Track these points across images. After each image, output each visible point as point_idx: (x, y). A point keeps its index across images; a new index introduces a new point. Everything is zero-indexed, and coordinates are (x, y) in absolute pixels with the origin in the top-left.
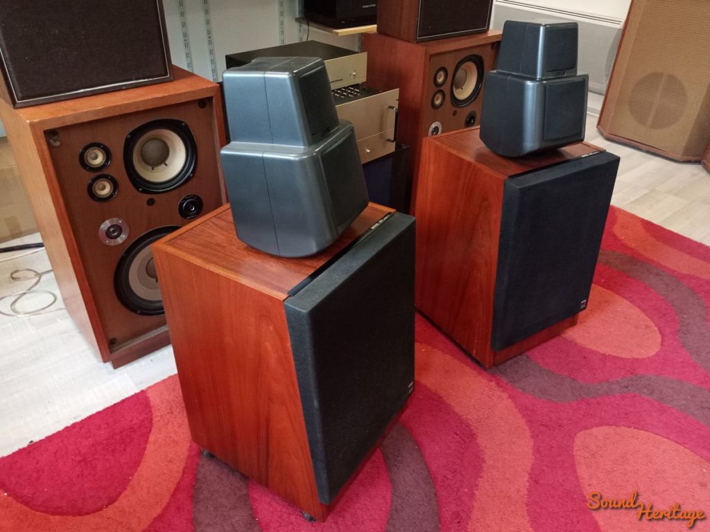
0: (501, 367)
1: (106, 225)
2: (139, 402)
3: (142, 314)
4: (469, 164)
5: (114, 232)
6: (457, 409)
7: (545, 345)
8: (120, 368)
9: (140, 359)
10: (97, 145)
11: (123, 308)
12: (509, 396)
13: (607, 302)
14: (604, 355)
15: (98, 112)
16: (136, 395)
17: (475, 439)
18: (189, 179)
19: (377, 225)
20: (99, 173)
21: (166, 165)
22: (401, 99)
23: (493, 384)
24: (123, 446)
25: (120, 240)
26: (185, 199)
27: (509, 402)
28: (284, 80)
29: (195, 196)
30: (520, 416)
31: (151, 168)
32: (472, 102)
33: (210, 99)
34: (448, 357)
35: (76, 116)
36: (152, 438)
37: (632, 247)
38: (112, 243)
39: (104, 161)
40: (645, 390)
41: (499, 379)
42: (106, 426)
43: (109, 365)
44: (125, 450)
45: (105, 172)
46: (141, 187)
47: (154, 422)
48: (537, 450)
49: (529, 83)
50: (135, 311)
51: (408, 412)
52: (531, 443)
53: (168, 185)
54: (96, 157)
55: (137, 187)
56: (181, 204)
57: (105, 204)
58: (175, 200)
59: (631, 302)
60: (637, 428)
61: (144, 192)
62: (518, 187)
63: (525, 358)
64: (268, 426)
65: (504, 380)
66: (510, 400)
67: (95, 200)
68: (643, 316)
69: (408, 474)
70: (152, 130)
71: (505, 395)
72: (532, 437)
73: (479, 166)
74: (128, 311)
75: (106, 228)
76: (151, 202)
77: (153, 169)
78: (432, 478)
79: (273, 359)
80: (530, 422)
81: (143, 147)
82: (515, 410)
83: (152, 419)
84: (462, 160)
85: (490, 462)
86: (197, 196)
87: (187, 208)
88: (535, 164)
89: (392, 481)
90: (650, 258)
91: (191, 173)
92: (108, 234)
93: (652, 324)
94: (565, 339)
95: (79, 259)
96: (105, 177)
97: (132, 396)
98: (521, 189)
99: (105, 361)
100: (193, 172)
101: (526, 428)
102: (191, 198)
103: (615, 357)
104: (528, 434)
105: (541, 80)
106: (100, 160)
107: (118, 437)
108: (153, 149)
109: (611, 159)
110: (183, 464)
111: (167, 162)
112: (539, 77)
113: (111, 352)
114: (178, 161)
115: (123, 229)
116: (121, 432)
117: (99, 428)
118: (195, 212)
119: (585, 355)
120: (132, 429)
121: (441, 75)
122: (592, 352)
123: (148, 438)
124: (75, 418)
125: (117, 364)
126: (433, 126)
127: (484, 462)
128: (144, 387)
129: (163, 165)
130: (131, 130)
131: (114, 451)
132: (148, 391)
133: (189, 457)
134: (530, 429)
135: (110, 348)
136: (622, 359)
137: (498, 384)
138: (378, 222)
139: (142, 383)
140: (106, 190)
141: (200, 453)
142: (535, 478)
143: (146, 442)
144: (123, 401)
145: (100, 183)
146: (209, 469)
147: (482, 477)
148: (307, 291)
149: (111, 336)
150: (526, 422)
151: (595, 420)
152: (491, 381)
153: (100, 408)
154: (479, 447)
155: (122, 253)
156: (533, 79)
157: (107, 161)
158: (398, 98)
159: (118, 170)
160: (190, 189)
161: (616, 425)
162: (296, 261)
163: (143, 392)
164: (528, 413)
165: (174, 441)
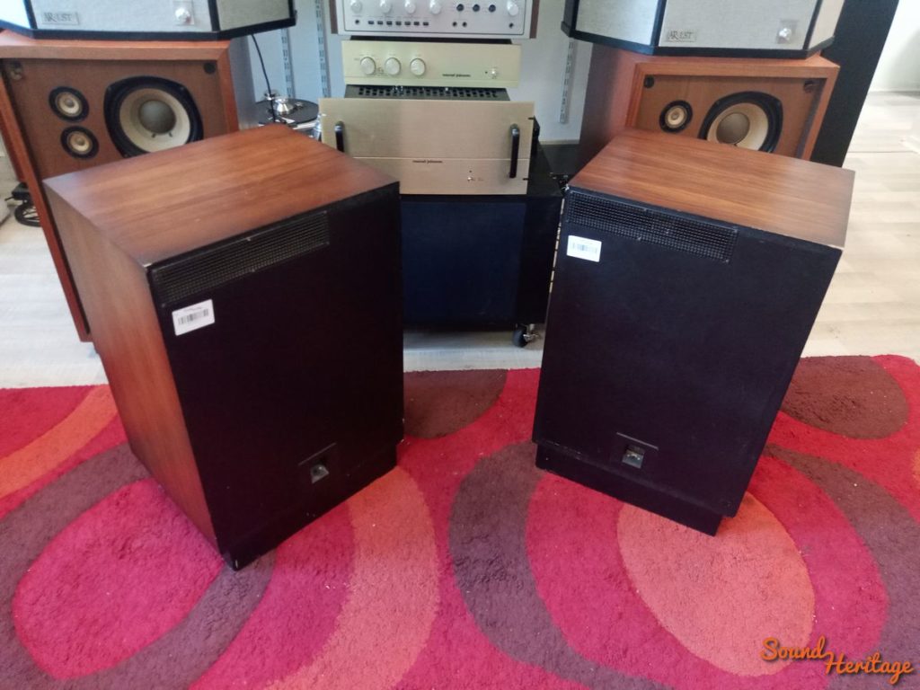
10: (72, 91)
12: (441, 603)
20: (75, 125)
21: (171, 135)
23: (436, 575)
27: (431, 611)
31: (150, 134)
33: (215, 63)
39: (80, 112)
45: (83, 124)
46: (127, 154)
54: (71, 105)
57: (83, 162)
66: (436, 609)
67: (71, 155)
71: (434, 599)
72: (407, 673)
77: (154, 136)
80: (428, 653)
82: (428, 625)
85: (314, 669)
96: (81, 130)
101: (413, 659)
103: (674, 642)
104: (406, 667)
106: (73, 110)
111: (173, 132)
119: (628, 611)
121: (676, 114)
124: (19, 384)
127: (309, 664)
129: (167, 136)
130: (114, 82)
134: (416, 663)
136: (683, 653)
140: (83, 146)
143: (38, 436)
144: (67, 388)
145: (77, 136)
150: (423, 650)
152: (440, 569)
154: (325, 643)
157: (84, 112)
159: (96, 121)
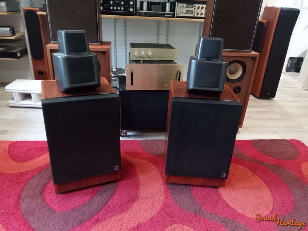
6: (140, 190)
14: (229, 206)
17: (134, 202)
19: (102, 94)
30: (160, 205)
37: (304, 174)
40: (230, 227)
41: (168, 190)
48: (152, 219)
59: (272, 194)
63: (189, 188)
65: (170, 191)
69: (99, 199)
71: (164, 196)
72: (156, 214)
82: (161, 202)
89: (92, 198)
93: (271, 207)
94: (217, 191)
98: (173, 101)
101: (158, 210)
103: (232, 209)
104: (156, 212)
119: (219, 201)
122: (224, 202)
136: (235, 211)
137: (166, 191)
138: (104, 93)
142: (139, 226)
150: (160, 208)
151: (190, 224)
152: (165, 188)
154: (132, 205)
164: (165, 207)
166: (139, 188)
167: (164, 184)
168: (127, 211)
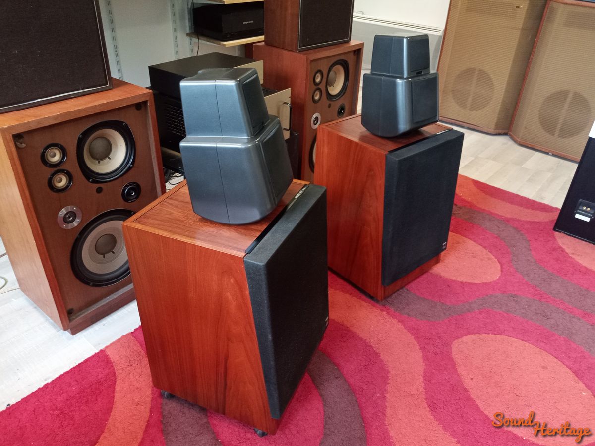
0: (389, 299)
1: (63, 211)
2: (101, 359)
3: (94, 286)
4: (357, 144)
5: (69, 217)
6: (362, 335)
7: (418, 280)
8: (77, 334)
9: (94, 324)
10: (55, 145)
11: (79, 282)
12: (399, 321)
13: (458, 243)
14: (462, 283)
15: (57, 117)
16: (96, 355)
17: (379, 356)
18: (130, 168)
19: (298, 195)
20: (58, 168)
21: (110, 158)
22: (292, 97)
23: (384, 313)
24: (94, 397)
25: (75, 224)
26: (127, 186)
27: (400, 326)
28: (232, 86)
29: (134, 183)
30: (409, 335)
31: (97, 162)
32: (341, 96)
33: (145, 102)
34: (347, 296)
35: (38, 122)
36: (118, 388)
37: (469, 201)
38: (70, 226)
39: (61, 158)
40: (496, 306)
41: (389, 309)
42: (76, 382)
43: (67, 333)
44: (97, 400)
45: (62, 167)
46: (91, 179)
47: (117, 374)
48: (426, 358)
49: (399, 81)
50: (88, 284)
51: (324, 341)
52: (421, 354)
53: (113, 175)
54: (54, 155)
55: (88, 178)
56: (124, 190)
57: (62, 195)
58: (119, 187)
59: (475, 241)
60: (494, 334)
61: (94, 182)
62: (397, 159)
63: (405, 291)
64: (226, 363)
65: (392, 309)
66: (400, 324)
67: (54, 191)
68: (486, 251)
69: (333, 389)
70: (98, 130)
71: (395, 321)
72: (421, 349)
73: (365, 145)
74: (83, 285)
75: (63, 215)
76: (99, 190)
77: (99, 163)
78: (352, 390)
79: (233, 306)
80: (417, 338)
81: (90, 145)
82: (405, 330)
83: (115, 373)
84: (350, 141)
85: (393, 372)
86: (137, 183)
87: (129, 194)
88: (405, 141)
89: (321, 396)
90: (483, 208)
91: (131, 164)
92: (66, 220)
93: (493, 257)
94: (431, 273)
95: (43, 242)
96: (62, 171)
97: (93, 356)
98: (399, 161)
99: (65, 329)
100: (133, 163)
101: (416, 343)
102: (131, 185)
103: (470, 284)
104: (418, 347)
105: (407, 78)
106: (57, 158)
107: (88, 390)
108: (99, 145)
109: (459, 135)
110: (149, 406)
111: (110, 156)
112: (405, 75)
113: (70, 321)
114: (119, 154)
115: (77, 215)
116: (91, 386)
117: (70, 385)
118: (135, 196)
119: (449, 284)
120: (99, 382)
121: (318, 77)
122: (453, 281)
123: (114, 388)
124: (46, 380)
125: (75, 331)
126: (314, 116)
127: (389, 372)
128: (102, 347)
129: (107, 159)
130: (82, 131)
131: (87, 402)
132: (106, 350)
133: (153, 399)
134: (418, 344)
135: (69, 317)
136: (475, 284)
137: (388, 313)
138: (299, 193)
139: (99, 344)
140: (62, 182)
141: (161, 396)
142: (428, 378)
143: (114, 392)
144: (86, 361)
145: (57, 177)
146: (171, 407)
147: (389, 383)
148: (259, 248)
149: (70, 307)
150: (414, 338)
151: (463, 331)
152: (383, 310)
153: (68, 369)
154: (383, 362)
155: (77, 235)
156: (401, 78)
157: (63, 158)
158: (290, 96)
159: (72, 165)
160: (131, 178)
161: (479, 333)
162: (244, 227)
163: (101, 351)
164: (415, 331)
165: (138, 388)
166: (355, 332)
167: (373, 306)
168: (389, 375)
